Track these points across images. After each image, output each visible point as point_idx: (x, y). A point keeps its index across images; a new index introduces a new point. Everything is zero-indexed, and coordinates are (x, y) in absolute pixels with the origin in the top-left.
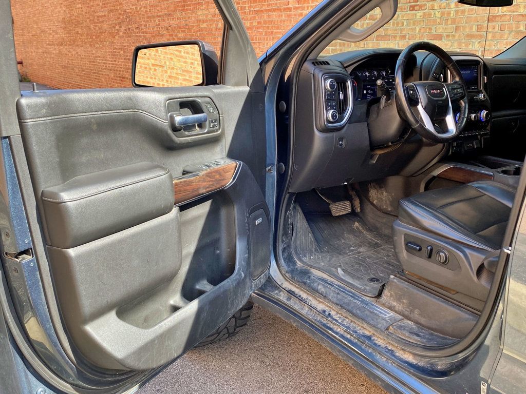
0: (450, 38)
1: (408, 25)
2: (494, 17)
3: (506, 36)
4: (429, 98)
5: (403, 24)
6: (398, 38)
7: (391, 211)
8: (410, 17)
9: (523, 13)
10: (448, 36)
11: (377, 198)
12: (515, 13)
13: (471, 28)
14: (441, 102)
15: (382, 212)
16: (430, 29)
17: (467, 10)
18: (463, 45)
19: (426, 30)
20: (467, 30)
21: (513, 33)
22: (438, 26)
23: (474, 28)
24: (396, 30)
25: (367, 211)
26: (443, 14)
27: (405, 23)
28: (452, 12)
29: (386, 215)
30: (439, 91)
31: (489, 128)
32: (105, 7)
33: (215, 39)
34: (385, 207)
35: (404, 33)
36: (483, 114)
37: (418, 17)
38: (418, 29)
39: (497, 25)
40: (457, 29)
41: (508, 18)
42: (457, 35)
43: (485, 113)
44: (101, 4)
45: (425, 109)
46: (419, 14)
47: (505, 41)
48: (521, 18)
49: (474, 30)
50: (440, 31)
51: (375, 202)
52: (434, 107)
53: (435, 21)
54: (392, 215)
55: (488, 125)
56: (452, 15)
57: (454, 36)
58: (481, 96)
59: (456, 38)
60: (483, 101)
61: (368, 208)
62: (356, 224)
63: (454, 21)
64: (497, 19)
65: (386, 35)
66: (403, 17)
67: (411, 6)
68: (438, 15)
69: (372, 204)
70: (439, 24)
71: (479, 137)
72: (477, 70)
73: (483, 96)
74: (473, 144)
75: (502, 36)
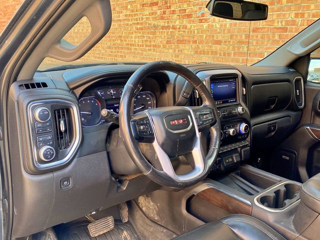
0: (227, 43)
1: (198, 33)
2: (257, 29)
3: (266, 43)
4: (167, 132)
5: (194, 32)
6: (191, 43)
7: (157, 220)
8: (199, 27)
9: (277, 27)
10: (225, 42)
11: (146, 206)
12: (271, 27)
13: (241, 36)
14: (185, 135)
15: (150, 220)
16: (213, 36)
17: (238, 23)
18: (236, 48)
19: (210, 37)
20: (239, 38)
21: (270, 41)
22: (219, 35)
23: (244, 37)
24: (190, 37)
25: (137, 217)
26: (221, 26)
27: (196, 32)
28: (228, 25)
29: (153, 224)
30: (181, 121)
31: (249, 139)
32: (6, 15)
33: (73, 39)
34: (152, 215)
35: (196, 39)
36: (243, 126)
37: (205, 28)
38: (205, 36)
39: (260, 35)
40: (231, 37)
41: (266, 29)
42: (232, 41)
43: (245, 126)
44: (3, 14)
45: (163, 146)
46: (205, 25)
47: (265, 47)
48: (275, 30)
49: (243, 38)
50: (220, 38)
51: (144, 209)
52: (175, 142)
53: (216, 30)
54: (159, 224)
55: (247, 136)
56: (228, 27)
57: (229, 42)
58: (240, 109)
59: (231, 43)
60: (242, 115)
61: (138, 215)
62: (125, 233)
63: (229, 31)
64: (259, 30)
65: (183, 40)
66: (194, 27)
67: (200, 20)
68: (218, 26)
69: (141, 210)
70: (219, 33)
71: (239, 149)
72: (236, 83)
73: (241, 109)
74: (233, 159)
75: (263, 43)
